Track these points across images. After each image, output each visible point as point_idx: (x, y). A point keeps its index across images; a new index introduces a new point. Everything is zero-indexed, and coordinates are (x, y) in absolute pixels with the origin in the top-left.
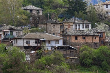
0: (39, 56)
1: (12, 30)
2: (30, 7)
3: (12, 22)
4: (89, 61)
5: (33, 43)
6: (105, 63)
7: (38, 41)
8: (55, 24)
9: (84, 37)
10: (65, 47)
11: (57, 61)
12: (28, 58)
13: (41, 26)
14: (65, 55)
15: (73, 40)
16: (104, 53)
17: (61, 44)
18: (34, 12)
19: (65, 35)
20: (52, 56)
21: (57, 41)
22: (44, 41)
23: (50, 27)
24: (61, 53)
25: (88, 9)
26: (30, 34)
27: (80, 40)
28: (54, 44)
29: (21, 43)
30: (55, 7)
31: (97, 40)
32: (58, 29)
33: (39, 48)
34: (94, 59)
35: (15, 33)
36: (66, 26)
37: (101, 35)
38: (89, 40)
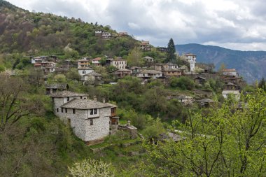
0: (149, 82)
1: (136, 69)
2: (147, 57)
3: (137, 65)
4: (175, 84)
5: (146, 75)
6: (183, 85)
7: (149, 74)
8: (158, 65)
9: (173, 72)
10: (163, 77)
11: (157, 84)
12: (143, 83)
13: (152, 67)
14: (162, 81)
15: (167, 74)
16: (183, 80)
17: (161, 75)
18: (149, 61)
19: (163, 71)
20: (155, 82)
21: (159, 74)
22: (152, 74)
23: (156, 67)
24: (161, 80)
25: (177, 58)
26: (146, 71)
27: (171, 73)
28: (158, 76)
29: (140, 75)
30: (160, 57)
31: (180, 74)
32: (160, 68)
33: (149, 78)
34: (178, 83)
35: (138, 71)
36: (165, 67)
37: (182, 71)
38: (176, 74)
